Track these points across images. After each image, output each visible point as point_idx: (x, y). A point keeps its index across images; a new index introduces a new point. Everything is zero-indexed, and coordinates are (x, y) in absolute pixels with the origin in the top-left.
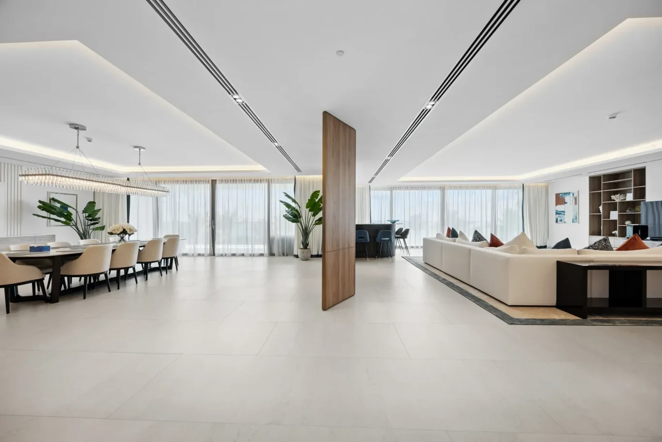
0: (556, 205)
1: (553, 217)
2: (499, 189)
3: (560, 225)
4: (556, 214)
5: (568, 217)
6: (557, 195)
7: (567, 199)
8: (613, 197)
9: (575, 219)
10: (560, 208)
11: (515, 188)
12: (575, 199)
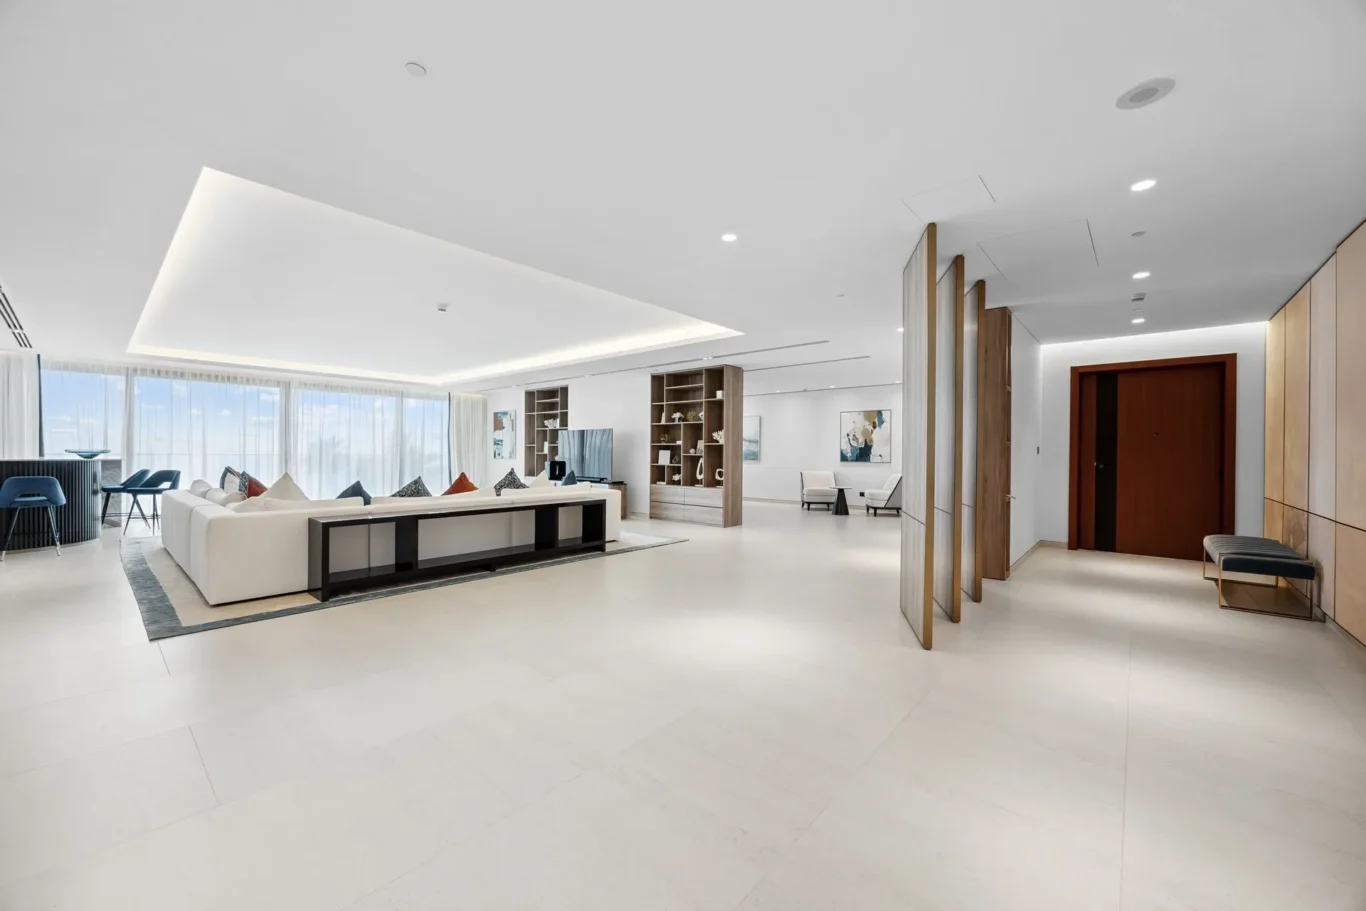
0: (495, 430)
1: (491, 448)
2: (408, 396)
3: (498, 461)
4: (495, 444)
5: (506, 450)
6: (496, 414)
7: (506, 421)
8: (546, 422)
9: (512, 454)
10: (499, 435)
11: (437, 398)
12: (512, 421)
